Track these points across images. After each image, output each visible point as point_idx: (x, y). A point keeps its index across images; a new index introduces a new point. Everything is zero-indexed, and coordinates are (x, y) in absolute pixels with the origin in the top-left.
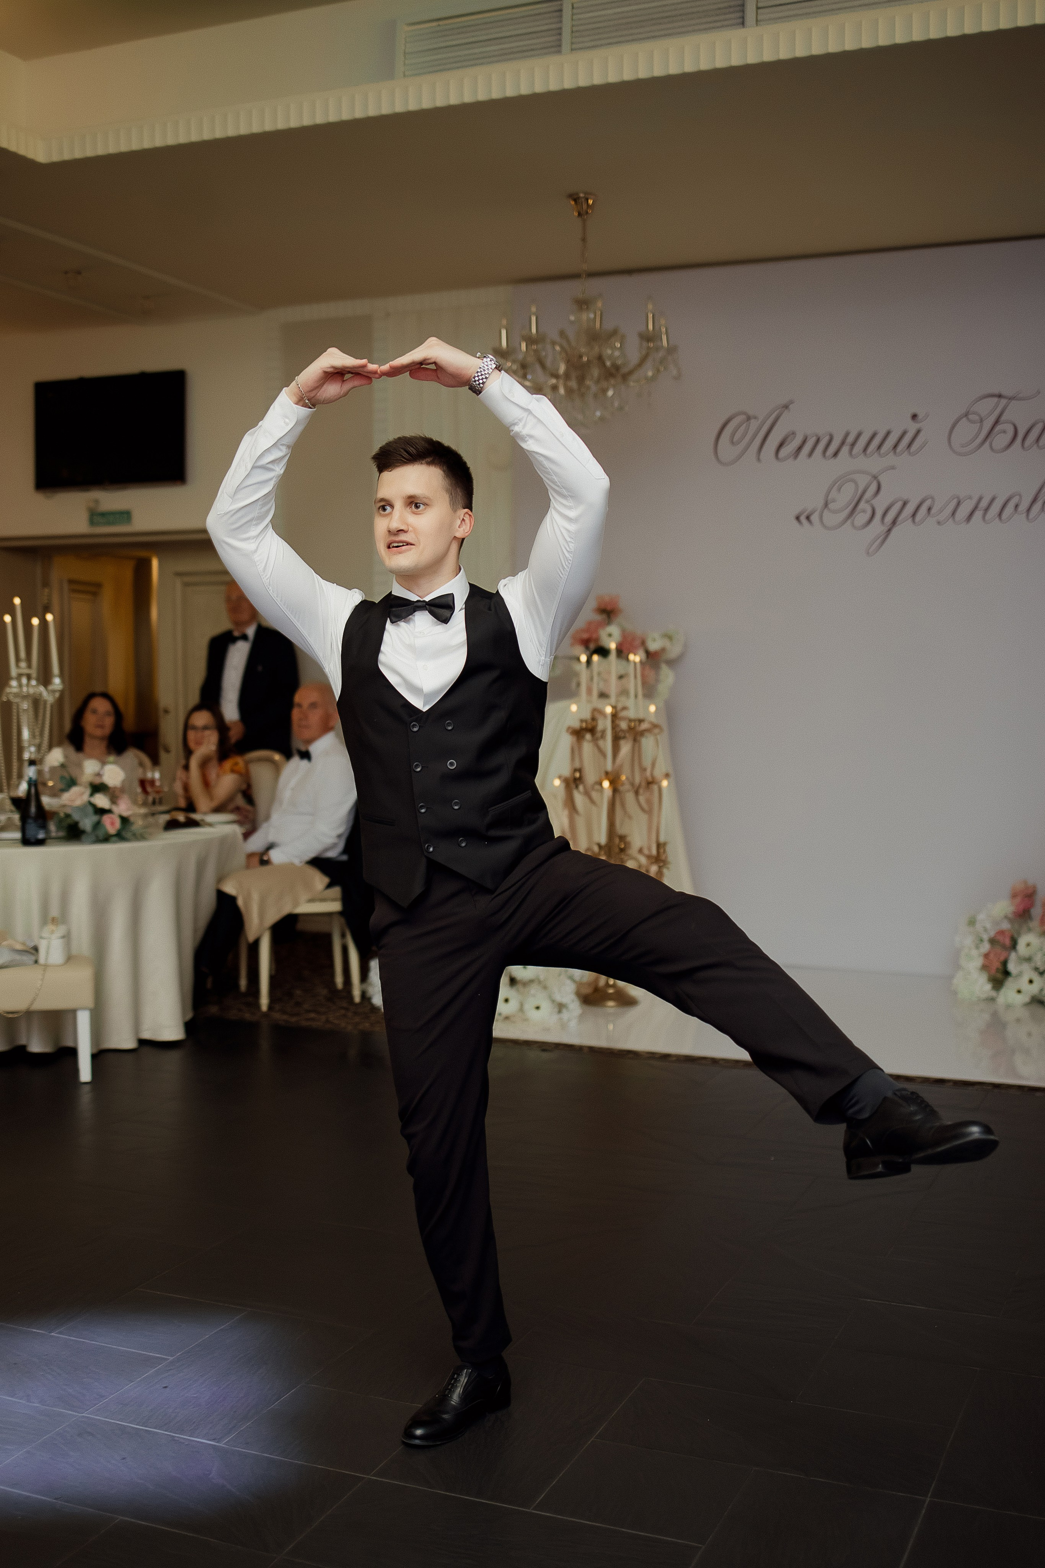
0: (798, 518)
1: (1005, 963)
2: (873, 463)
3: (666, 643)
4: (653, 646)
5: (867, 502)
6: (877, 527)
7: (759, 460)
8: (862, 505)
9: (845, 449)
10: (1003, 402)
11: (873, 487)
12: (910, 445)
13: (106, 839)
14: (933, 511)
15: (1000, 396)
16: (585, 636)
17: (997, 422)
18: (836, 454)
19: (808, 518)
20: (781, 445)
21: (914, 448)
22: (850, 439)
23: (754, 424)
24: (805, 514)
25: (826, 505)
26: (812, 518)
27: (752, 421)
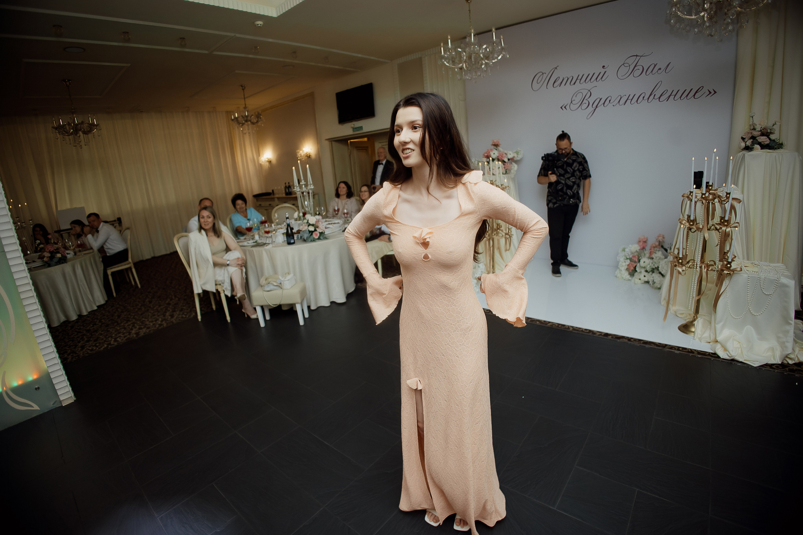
0: (561, 108)
1: (635, 268)
2: (589, 86)
3: (515, 155)
4: (510, 156)
5: (586, 100)
6: (590, 109)
7: (547, 88)
8: (585, 101)
9: (578, 81)
10: (638, 58)
11: (589, 94)
12: (602, 78)
13: (314, 240)
14: (611, 102)
15: (637, 56)
16: (486, 155)
17: (635, 66)
18: (574, 84)
19: (565, 107)
20: (555, 82)
21: (603, 79)
22: (580, 78)
23: (545, 76)
24: (564, 106)
25: (571, 102)
26: (566, 107)
27: (544, 74)
